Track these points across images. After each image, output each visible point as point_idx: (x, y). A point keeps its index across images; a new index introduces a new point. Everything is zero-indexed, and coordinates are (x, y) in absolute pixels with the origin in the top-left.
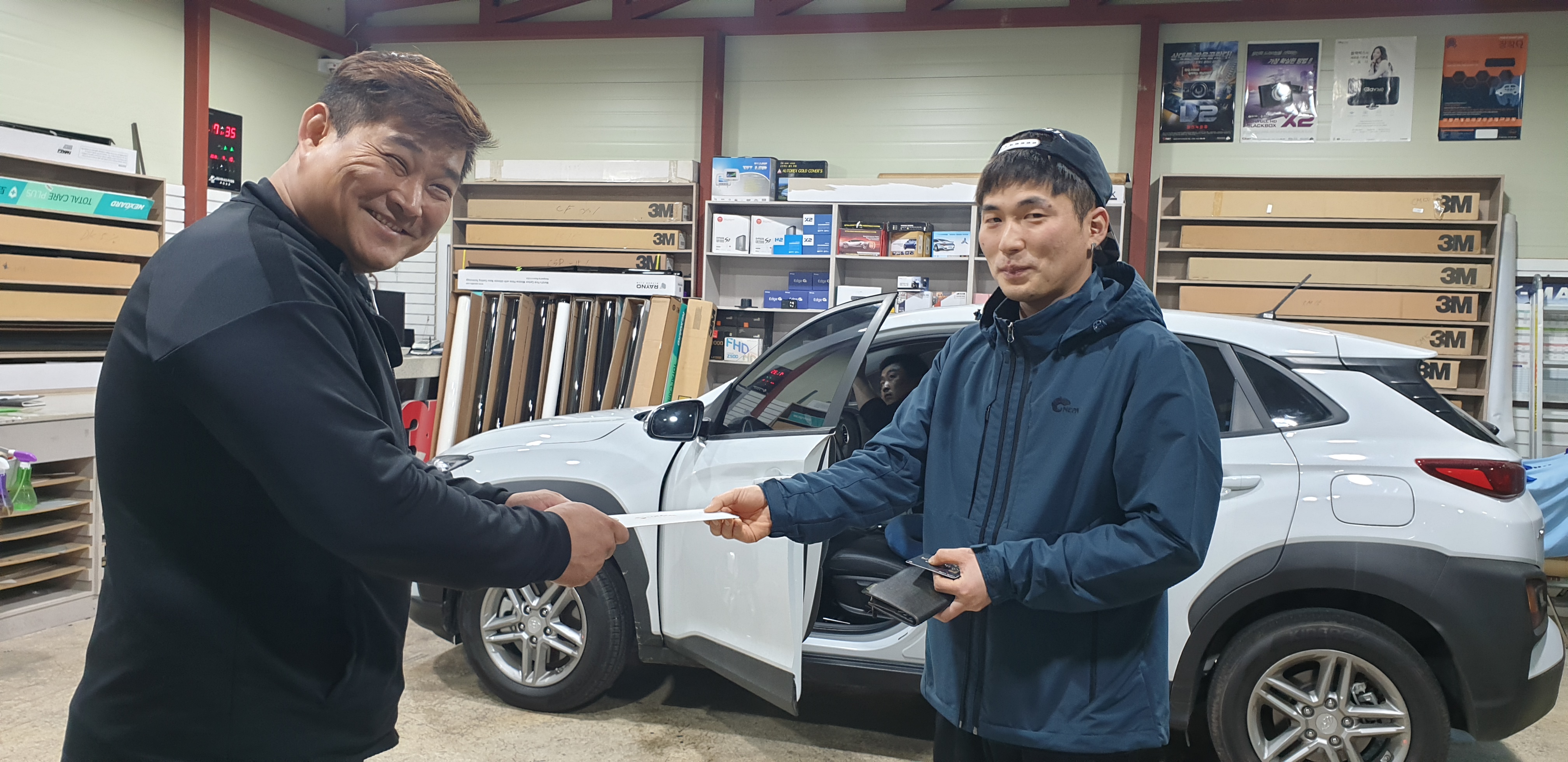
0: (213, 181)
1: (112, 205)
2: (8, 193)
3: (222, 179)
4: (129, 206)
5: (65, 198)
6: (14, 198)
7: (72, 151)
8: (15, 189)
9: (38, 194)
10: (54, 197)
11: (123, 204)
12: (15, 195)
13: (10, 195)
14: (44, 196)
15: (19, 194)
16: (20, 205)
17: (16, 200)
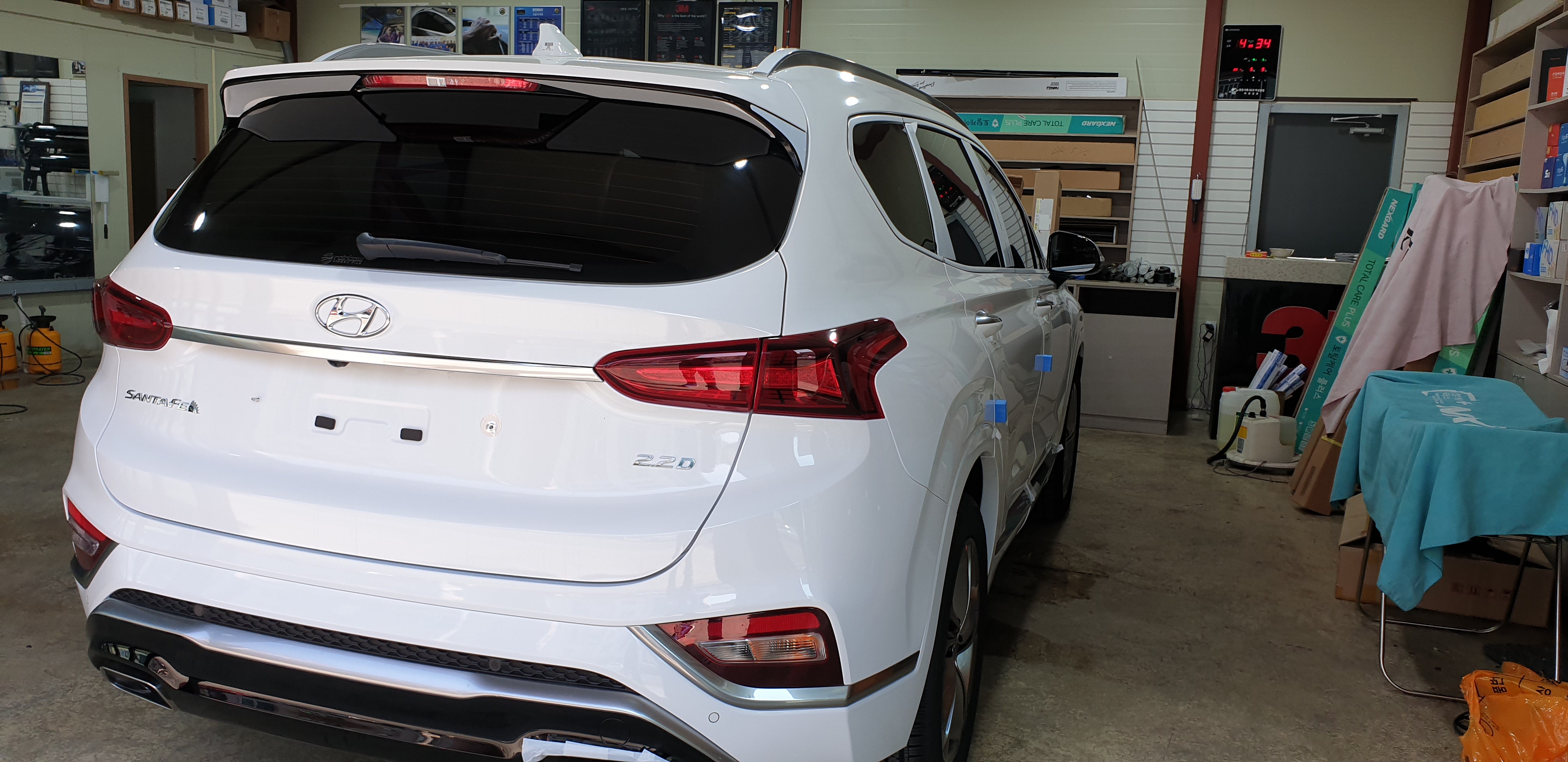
0: (1234, 93)
1: (1083, 124)
2: (992, 124)
3: (1247, 90)
4: (1100, 124)
5: (1038, 123)
6: (997, 127)
7: (1059, 86)
8: (995, 120)
9: (1015, 122)
10: (1027, 123)
11: (1094, 123)
12: (997, 125)
13: (993, 125)
14: (1020, 123)
15: (1000, 124)
16: (1002, 131)
17: (998, 128)
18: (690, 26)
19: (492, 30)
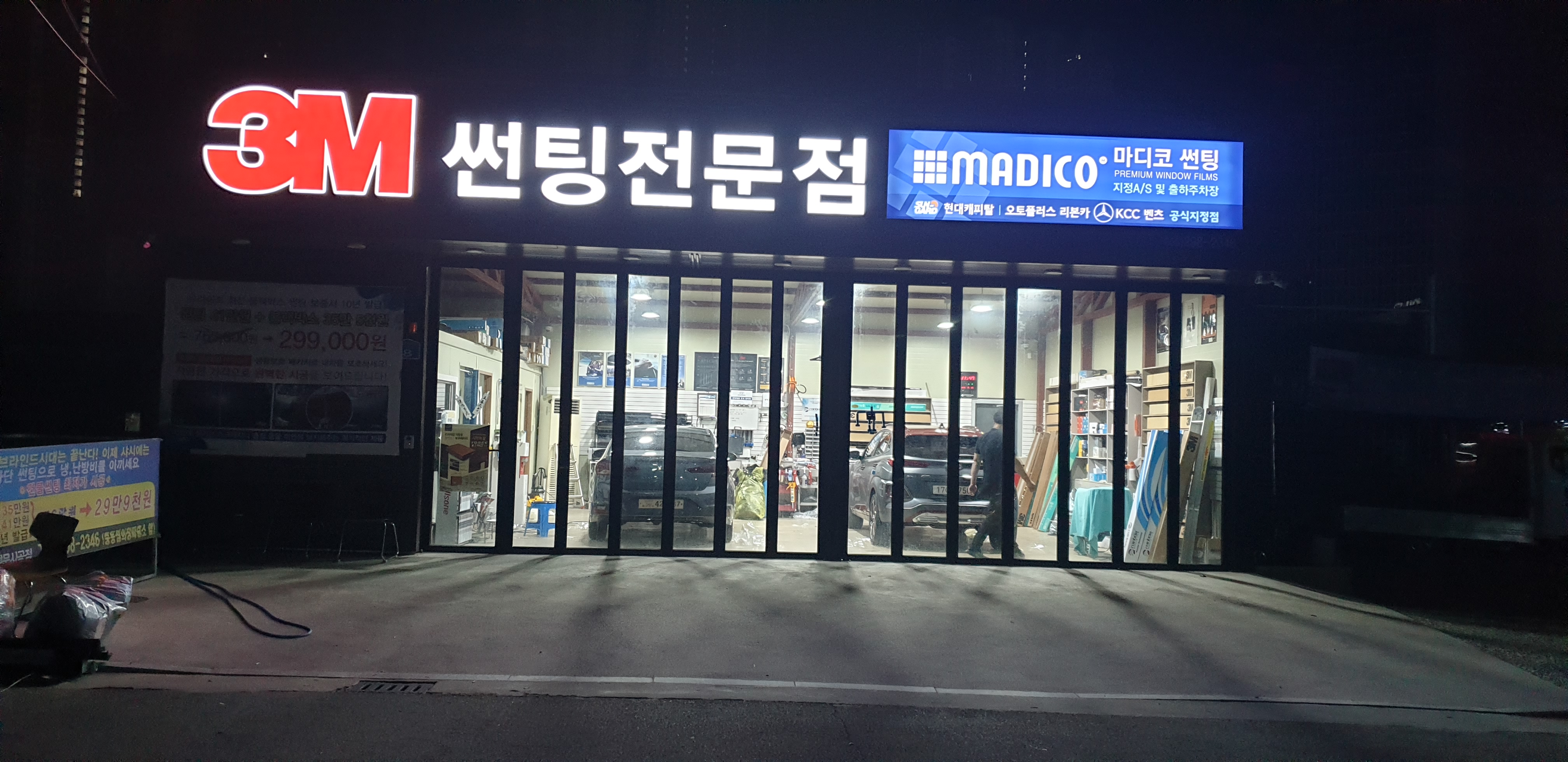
18: (745, 365)
19: (650, 364)
